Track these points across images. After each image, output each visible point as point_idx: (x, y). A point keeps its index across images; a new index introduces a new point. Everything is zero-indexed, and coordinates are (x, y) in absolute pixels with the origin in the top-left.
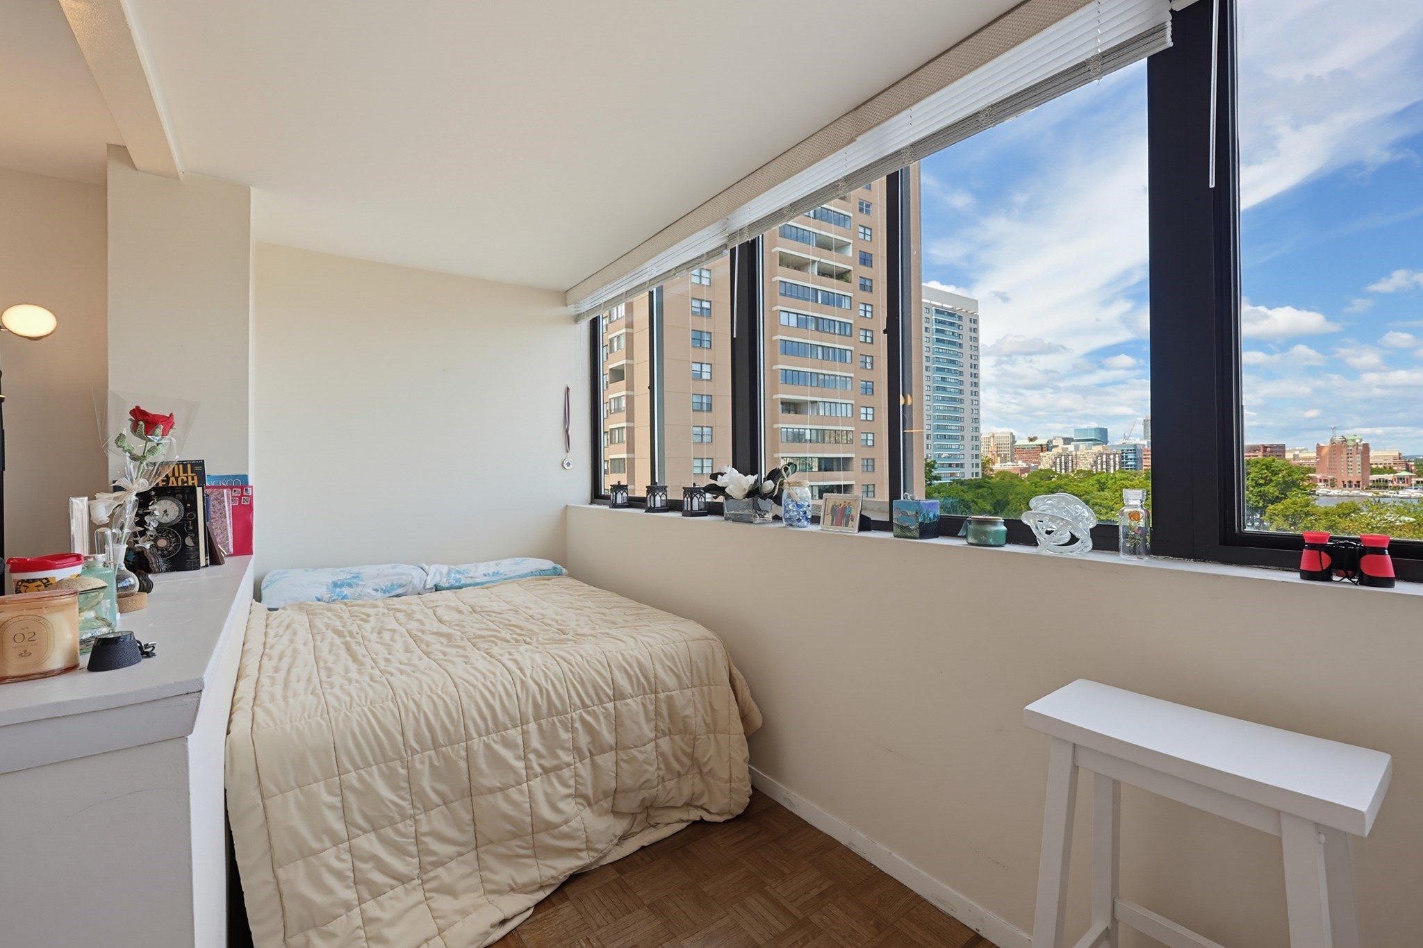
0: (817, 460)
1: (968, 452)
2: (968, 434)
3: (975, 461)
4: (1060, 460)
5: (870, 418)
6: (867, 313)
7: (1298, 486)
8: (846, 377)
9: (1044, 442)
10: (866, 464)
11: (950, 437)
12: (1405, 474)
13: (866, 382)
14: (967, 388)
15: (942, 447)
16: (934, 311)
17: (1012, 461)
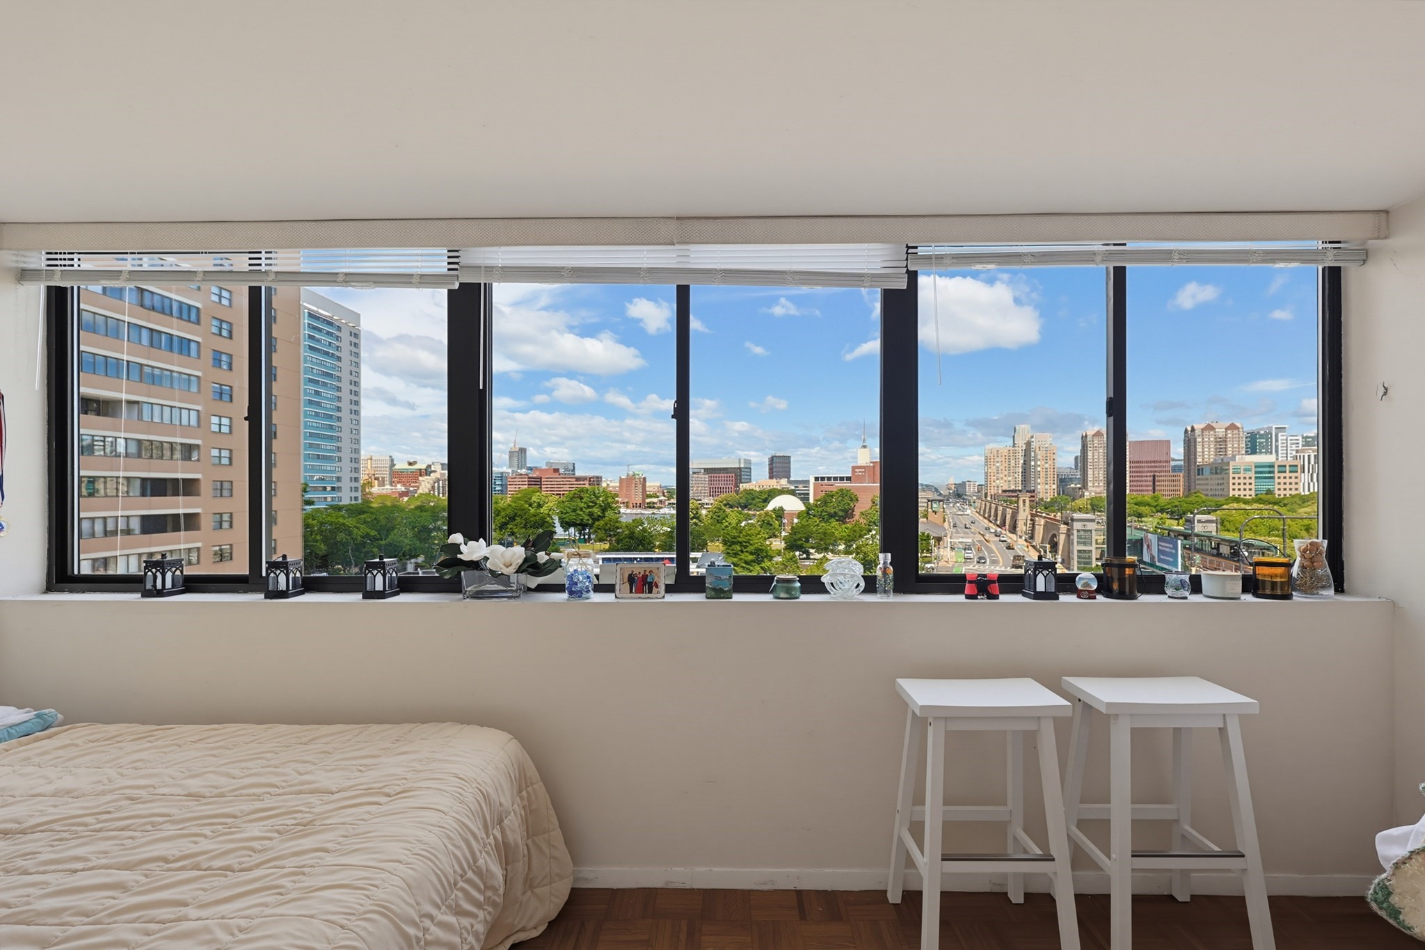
0: (138, 483)
1: (346, 475)
2: (346, 454)
3: (354, 484)
4: (439, 485)
5: (225, 429)
6: (223, 300)
7: (610, 507)
8: (189, 375)
9: (423, 466)
10: (219, 487)
11: (325, 458)
12: (662, 498)
13: (221, 385)
14: (345, 405)
15: (313, 469)
16: (306, 315)
17: (391, 485)
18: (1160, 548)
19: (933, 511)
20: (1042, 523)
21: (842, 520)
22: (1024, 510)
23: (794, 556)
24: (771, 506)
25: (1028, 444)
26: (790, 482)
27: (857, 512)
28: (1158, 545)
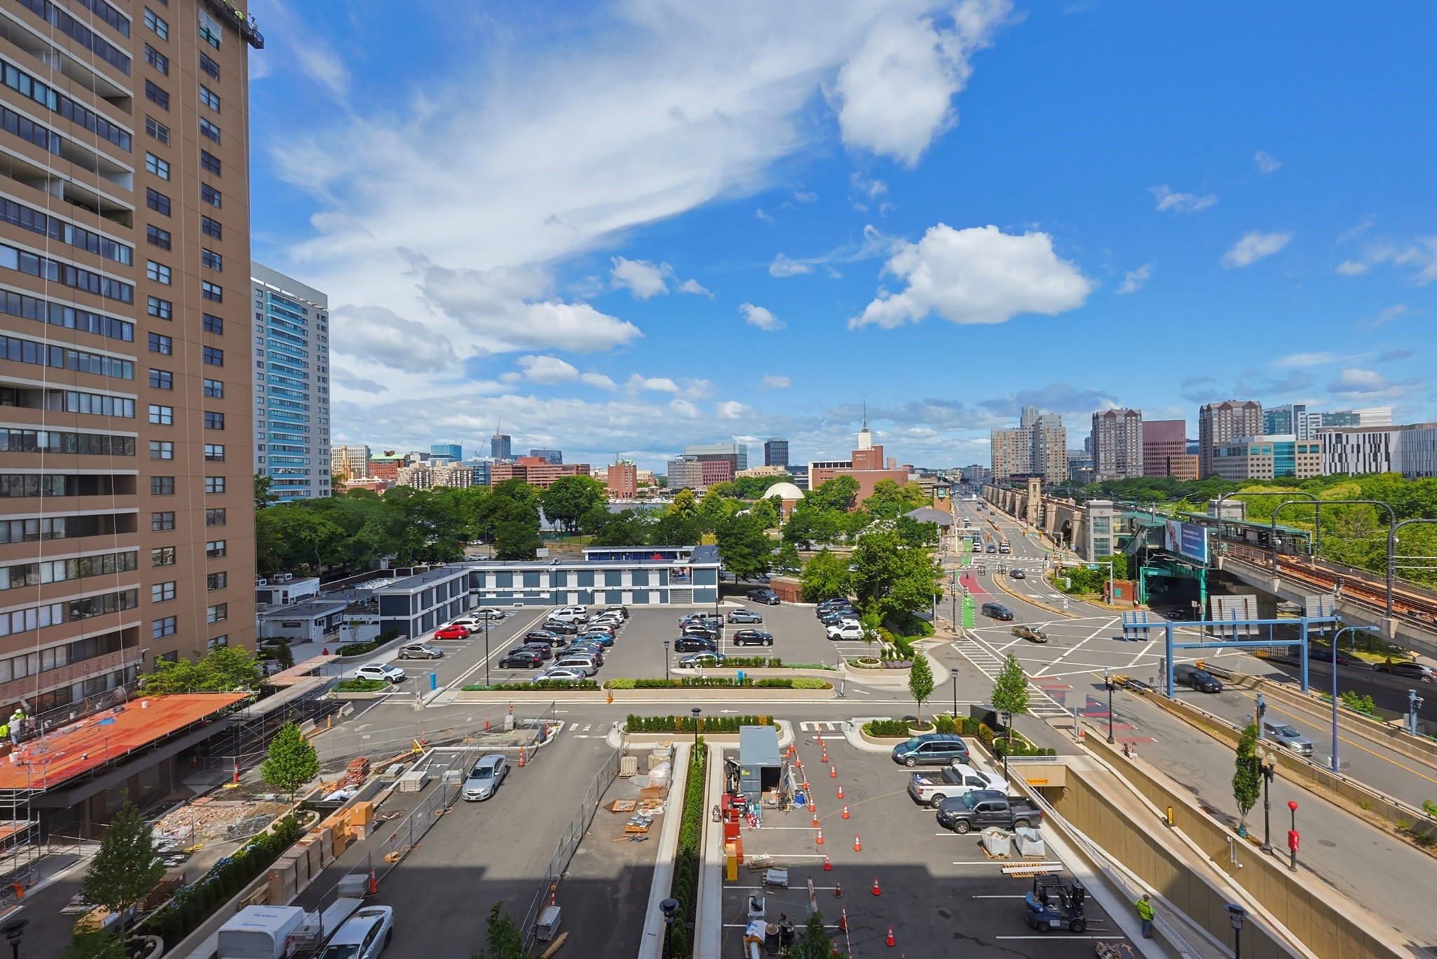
1: (315, 467)
2: (315, 446)
3: (323, 477)
4: (418, 477)
5: (166, 421)
6: (161, 277)
8: (122, 361)
9: (402, 457)
10: (158, 484)
11: (291, 449)
12: (654, 487)
13: (160, 371)
14: (313, 392)
15: (278, 460)
16: (269, 296)
17: (368, 476)
18: (1185, 536)
19: (940, 498)
20: (1054, 509)
21: (843, 508)
22: (1035, 496)
23: (794, 549)
24: (768, 495)
25: (1037, 425)
26: (788, 468)
27: (858, 501)
28: (1182, 533)
